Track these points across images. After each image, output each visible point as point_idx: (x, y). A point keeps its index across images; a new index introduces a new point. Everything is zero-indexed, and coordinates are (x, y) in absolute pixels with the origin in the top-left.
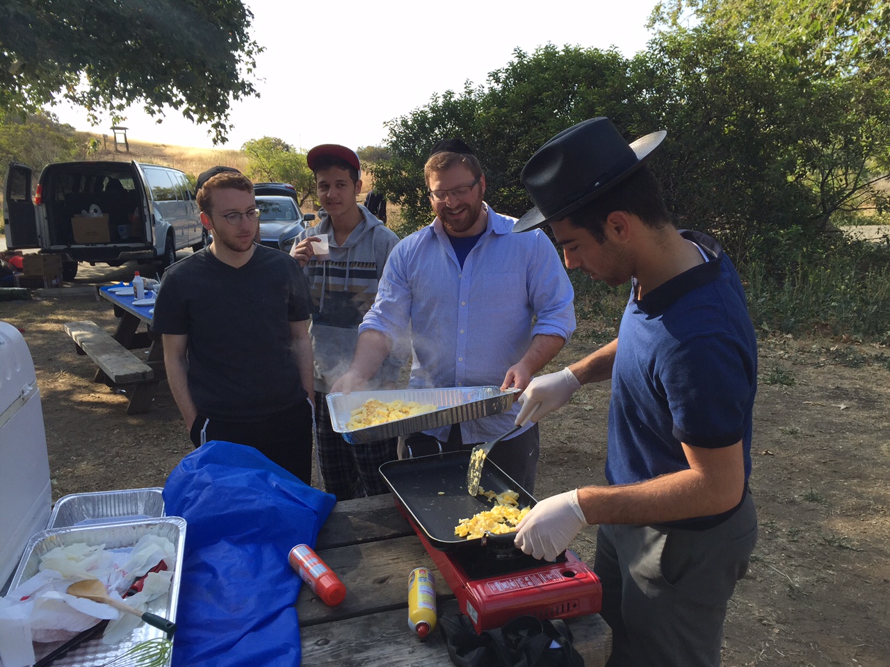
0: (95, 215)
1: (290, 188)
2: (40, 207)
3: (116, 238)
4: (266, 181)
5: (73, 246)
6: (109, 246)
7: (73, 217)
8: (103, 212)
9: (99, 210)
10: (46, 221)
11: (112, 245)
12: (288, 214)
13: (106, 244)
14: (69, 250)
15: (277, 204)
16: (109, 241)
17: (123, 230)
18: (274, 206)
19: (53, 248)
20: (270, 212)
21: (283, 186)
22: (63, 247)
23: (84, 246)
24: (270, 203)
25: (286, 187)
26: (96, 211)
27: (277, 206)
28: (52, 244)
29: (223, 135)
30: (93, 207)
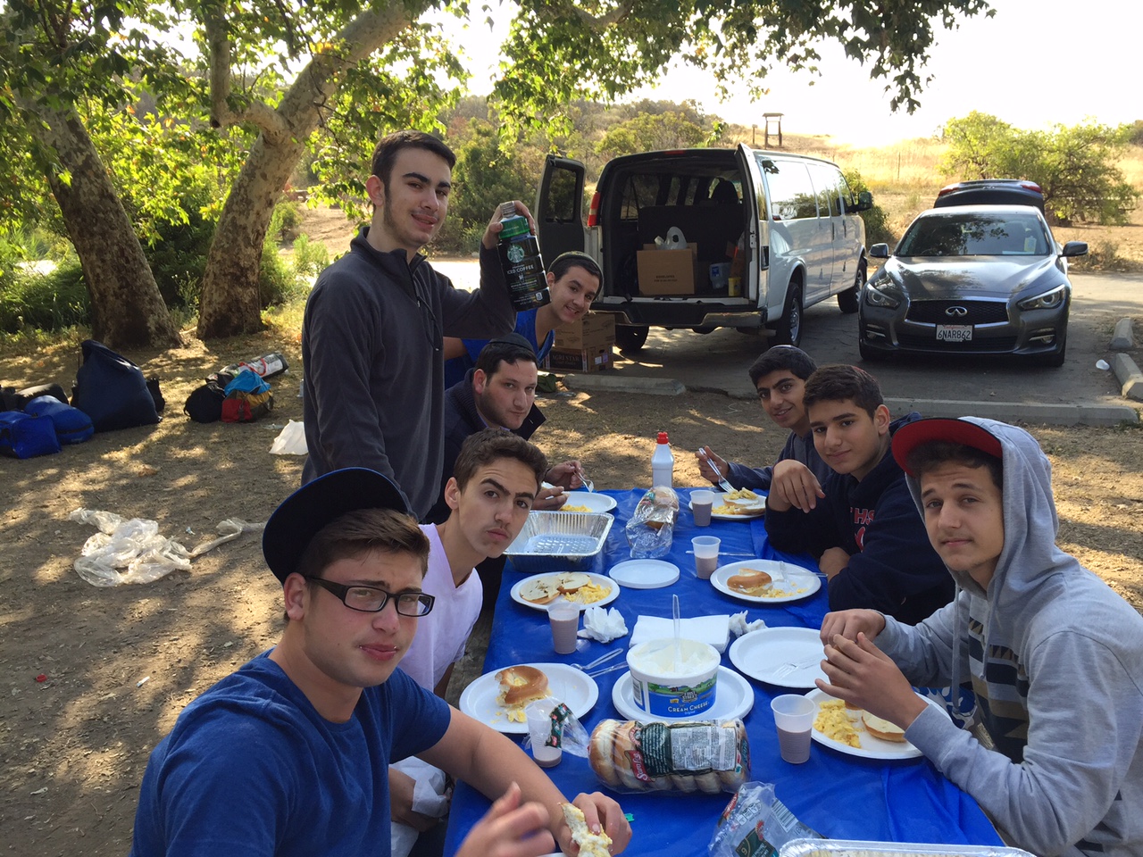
0: (674, 246)
1: (1031, 189)
2: (594, 232)
3: (704, 288)
4: (974, 177)
5: (635, 300)
6: (690, 301)
7: (642, 249)
8: (688, 239)
9: (682, 238)
10: (601, 254)
11: (694, 301)
12: (1030, 242)
13: (685, 297)
14: (628, 305)
15: (1002, 221)
16: (693, 293)
17: (718, 272)
18: (995, 226)
19: (608, 300)
20: (987, 236)
21: (1018, 185)
22: (620, 300)
23: (651, 300)
24: (989, 220)
25: (1025, 187)
26: (676, 239)
27: (1001, 225)
28: (606, 295)
29: (913, 97)
30: (674, 231)
